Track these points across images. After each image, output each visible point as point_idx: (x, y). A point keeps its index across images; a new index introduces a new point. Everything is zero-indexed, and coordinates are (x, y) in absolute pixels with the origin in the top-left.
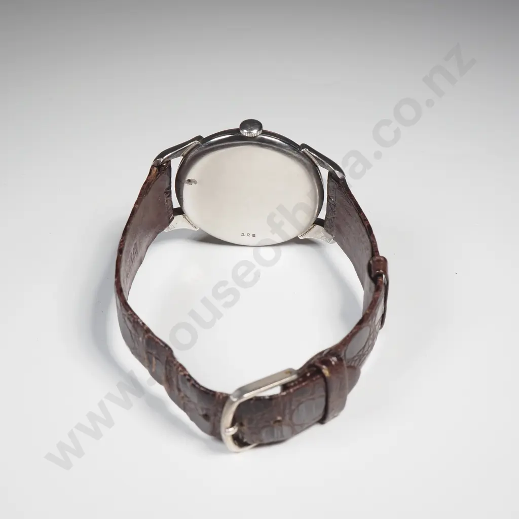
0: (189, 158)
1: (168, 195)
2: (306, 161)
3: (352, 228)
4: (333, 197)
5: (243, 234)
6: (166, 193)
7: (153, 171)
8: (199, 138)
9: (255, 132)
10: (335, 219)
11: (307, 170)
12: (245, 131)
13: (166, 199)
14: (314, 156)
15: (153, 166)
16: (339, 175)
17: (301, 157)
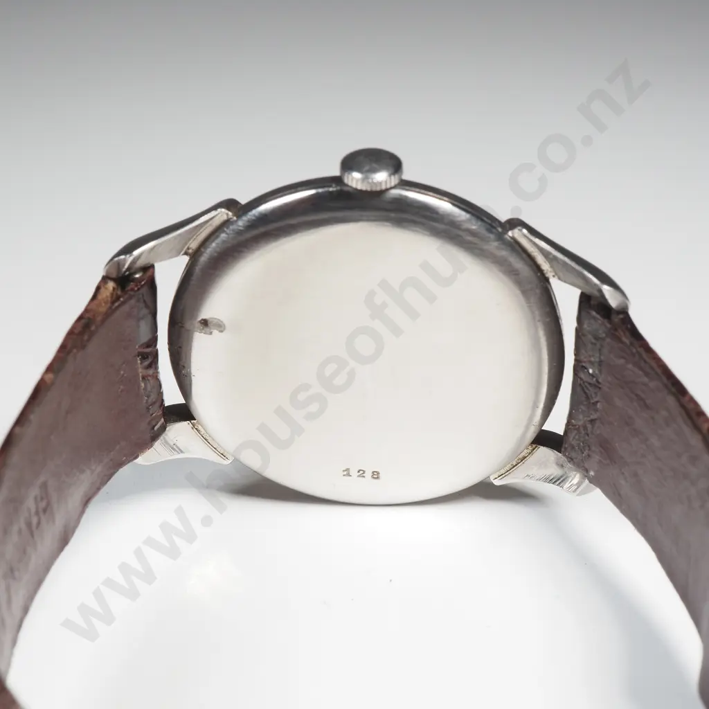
0: (204, 259)
1: (146, 363)
2: (518, 264)
3: (655, 441)
4: (592, 363)
5: (347, 473)
6: (144, 357)
7: (102, 290)
8: (230, 204)
9: (381, 178)
10: (598, 424)
11: (518, 292)
12: (356, 175)
13: (141, 372)
14: (541, 250)
15: (105, 279)
16: (613, 300)
17: (504, 253)
